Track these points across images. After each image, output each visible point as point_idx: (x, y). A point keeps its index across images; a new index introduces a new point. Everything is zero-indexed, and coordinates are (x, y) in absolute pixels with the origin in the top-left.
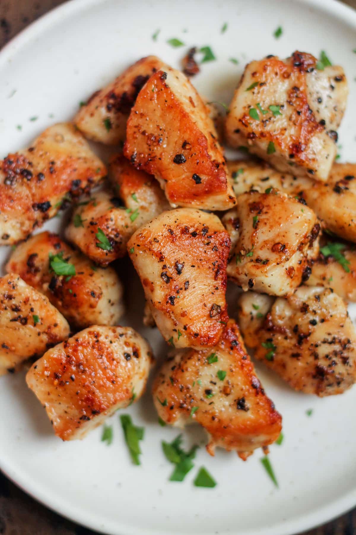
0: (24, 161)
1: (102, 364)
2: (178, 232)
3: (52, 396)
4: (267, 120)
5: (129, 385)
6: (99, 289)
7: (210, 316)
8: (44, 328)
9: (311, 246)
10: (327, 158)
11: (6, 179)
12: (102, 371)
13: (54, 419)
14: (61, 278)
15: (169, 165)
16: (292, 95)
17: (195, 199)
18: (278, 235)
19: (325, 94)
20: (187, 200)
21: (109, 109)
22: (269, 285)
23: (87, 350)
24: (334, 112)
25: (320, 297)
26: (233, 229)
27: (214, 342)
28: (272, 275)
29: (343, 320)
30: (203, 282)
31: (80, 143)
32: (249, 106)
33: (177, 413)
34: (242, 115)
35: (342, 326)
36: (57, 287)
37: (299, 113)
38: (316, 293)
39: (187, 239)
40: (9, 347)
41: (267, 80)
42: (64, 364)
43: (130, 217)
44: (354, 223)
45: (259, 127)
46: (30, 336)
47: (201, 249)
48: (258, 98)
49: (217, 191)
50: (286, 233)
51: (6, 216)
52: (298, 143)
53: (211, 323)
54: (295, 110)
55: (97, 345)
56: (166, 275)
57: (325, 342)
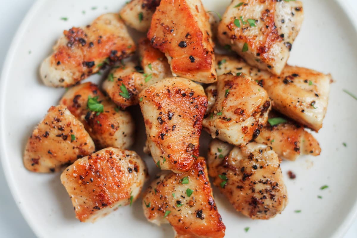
0: (82, 33)
1: (112, 173)
2: (174, 92)
3: (76, 191)
4: (245, 29)
5: (129, 189)
6: (117, 124)
7: (186, 151)
8: (78, 144)
9: (262, 115)
10: (282, 60)
11: (69, 43)
12: (112, 178)
13: (76, 207)
14: (93, 113)
15: (175, 47)
16: (264, 15)
17: (189, 73)
18: (240, 104)
19: (287, 18)
20: (183, 73)
21: (143, 7)
22: (229, 136)
23: (103, 162)
24: (291, 30)
25: (263, 151)
26: (211, 96)
27: (187, 168)
28: (232, 129)
29: (276, 169)
30: (185, 127)
31: (121, 27)
32: (235, 18)
33: (156, 213)
34: (229, 23)
35: (274, 174)
36: (90, 118)
37: (267, 27)
38: (260, 148)
39: (179, 97)
40: (53, 154)
41: (249, 2)
42: (87, 170)
43: (145, 79)
44: (293, 104)
45: (239, 32)
46: (68, 148)
47: (187, 105)
48: (242, 13)
49: (204, 69)
50: (246, 103)
51: (64, 67)
52: (263, 47)
53: (187, 155)
54: (265, 24)
55: (111, 160)
56: (161, 118)
57: (260, 182)
